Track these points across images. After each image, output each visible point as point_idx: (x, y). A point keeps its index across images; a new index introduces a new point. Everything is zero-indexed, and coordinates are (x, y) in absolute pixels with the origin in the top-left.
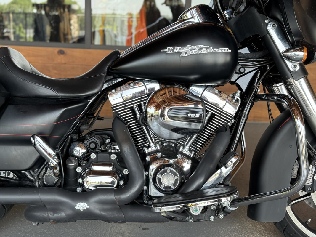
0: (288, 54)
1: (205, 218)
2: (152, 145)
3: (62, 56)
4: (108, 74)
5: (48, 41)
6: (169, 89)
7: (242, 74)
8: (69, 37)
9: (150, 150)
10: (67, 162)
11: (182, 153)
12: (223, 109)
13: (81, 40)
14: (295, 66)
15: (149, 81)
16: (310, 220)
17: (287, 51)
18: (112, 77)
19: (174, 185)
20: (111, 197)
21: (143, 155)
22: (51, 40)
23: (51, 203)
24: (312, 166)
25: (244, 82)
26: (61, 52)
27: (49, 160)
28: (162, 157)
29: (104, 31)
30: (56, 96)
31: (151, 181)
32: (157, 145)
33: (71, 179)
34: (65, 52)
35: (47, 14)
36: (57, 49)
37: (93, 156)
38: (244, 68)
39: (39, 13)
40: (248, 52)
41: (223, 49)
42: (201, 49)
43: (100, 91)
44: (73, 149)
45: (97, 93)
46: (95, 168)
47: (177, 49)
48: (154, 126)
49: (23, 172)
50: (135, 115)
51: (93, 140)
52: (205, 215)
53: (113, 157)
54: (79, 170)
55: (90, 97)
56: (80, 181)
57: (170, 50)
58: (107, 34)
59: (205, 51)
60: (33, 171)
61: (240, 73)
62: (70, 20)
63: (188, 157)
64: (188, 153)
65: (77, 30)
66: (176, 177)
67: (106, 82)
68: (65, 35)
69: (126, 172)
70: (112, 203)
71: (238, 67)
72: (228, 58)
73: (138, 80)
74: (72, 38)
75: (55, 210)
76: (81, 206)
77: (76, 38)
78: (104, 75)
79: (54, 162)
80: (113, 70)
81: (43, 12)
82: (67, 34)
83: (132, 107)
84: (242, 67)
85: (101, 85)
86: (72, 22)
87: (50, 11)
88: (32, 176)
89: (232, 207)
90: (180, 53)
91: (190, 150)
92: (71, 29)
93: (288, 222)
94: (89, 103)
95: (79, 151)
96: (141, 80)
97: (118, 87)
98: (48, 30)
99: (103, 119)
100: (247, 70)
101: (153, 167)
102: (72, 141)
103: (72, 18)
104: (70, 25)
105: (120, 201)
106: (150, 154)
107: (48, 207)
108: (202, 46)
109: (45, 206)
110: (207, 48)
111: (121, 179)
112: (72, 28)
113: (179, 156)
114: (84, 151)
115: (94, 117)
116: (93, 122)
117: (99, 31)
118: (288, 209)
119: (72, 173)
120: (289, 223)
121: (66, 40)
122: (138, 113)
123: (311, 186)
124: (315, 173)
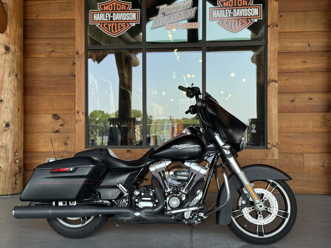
0: (224, 147)
2: (168, 189)
3: (129, 153)
4: (149, 158)
5: (120, 145)
6: (176, 163)
7: (209, 156)
8: (134, 141)
9: (168, 191)
10: (131, 197)
11: (181, 192)
12: (200, 172)
13: (141, 143)
14: (228, 152)
15: (167, 160)
16: (246, 226)
17: (224, 145)
18: (151, 159)
20: (150, 210)
21: (164, 193)
22: (121, 144)
23: (125, 213)
25: (210, 160)
26: (129, 151)
27: (124, 193)
28: (172, 193)
29: (156, 136)
30: (127, 168)
31: (168, 205)
32: (171, 189)
33: (133, 205)
34: (131, 151)
35: (119, 127)
36: (127, 149)
37: (143, 194)
38: (210, 154)
39: (114, 127)
40: (213, 146)
41: (196, 145)
42: (187, 146)
43: (146, 165)
44: (134, 192)
45: (144, 166)
46: (143, 199)
47: (177, 146)
48: (169, 180)
49: (113, 201)
50: (161, 175)
51: (143, 188)
52: (193, 220)
53: (151, 194)
54: (137, 200)
55: (141, 168)
56: (137, 204)
57: (174, 146)
58: (158, 138)
59: (188, 146)
60: (117, 201)
61: (208, 156)
62: (134, 129)
63: (184, 194)
64: (184, 192)
65: (139, 136)
66: (178, 202)
67: (148, 161)
68: (130, 140)
69: (157, 201)
70: (151, 213)
71: (207, 153)
72: (200, 149)
73: (162, 160)
74: (136, 142)
75: (127, 216)
76: (137, 214)
77: (138, 142)
78: (147, 158)
79: (126, 194)
80: (151, 156)
81: (117, 126)
82: (132, 139)
83: (160, 172)
84: (209, 153)
85: (146, 163)
86: (136, 130)
87: (121, 124)
88: (117, 203)
89: (205, 216)
90: (178, 148)
91: (186, 191)
92: (135, 136)
94: (141, 171)
95: (137, 193)
96: (163, 160)
97: (153, 163)
98: (120, 137)
99: (148, 180)
100: (211, 155)
101: (168, 199)
102: (134, 188)
103: (136, 128)
104: (135, 132)
105: (154, 212)
106: (167, 193)
107: (124, 214)
108: (187, 145)
109: (122, 214)
110: (189, 145)
111: (154, 204)
112: (136, 134)
113: (180, 193)
114: (139, 193)
115: (144, 179)
116: (143, 181)
117: (153, 137)
118: (234, 219)
119: (133, 202)
121: (131, 143)
122: (162, 174)
123: (241, 206)
124: (242, 200)
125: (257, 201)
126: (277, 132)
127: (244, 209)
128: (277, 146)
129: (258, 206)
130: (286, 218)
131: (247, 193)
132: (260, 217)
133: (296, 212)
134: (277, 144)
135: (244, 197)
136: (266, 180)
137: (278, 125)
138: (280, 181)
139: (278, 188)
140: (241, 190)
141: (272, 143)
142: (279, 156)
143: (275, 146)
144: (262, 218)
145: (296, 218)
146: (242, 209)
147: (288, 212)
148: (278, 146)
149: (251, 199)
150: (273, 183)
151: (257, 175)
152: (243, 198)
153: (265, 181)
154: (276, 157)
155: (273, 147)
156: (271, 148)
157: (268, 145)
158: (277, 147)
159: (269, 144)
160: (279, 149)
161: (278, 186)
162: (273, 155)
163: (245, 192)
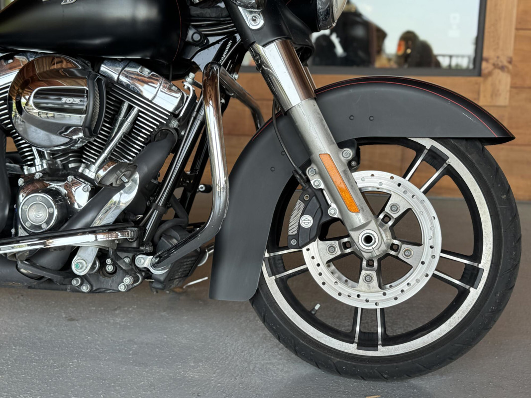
1: (111, 286)
2: (38, 161)
7: (203, 46)
12: (153, 101)
14: (255, 20)
16: (317, 307)
19: (48, 222)
24: (300, 202)
25: (205, 60)
28: (41, 179)
31: (19, 220)
38: (204, 37)
52: (113, 282)
66: (51, 210)
71: (191, 32)
84: (198, 32)
89: (158, 269)
93: (266, 303)
113: (70, 178)
118: (271, 282)
120: (268, 305)
123: (296, 237)
124: (303, 214)
125: (358, 218)
126: (513, 27)
127: (310, 246)
128: (507, 67)
129: (358, 238)
130: (472, 289)
131: (322, 186)
132: (368, 280)
133: (516, 267)
134: (510, 62)
135: (310, 200)
136: (405, 138)
137: (518, 6)
138: (464, 142)
139: (451, 172)
140: (300, 175)
141: (495, 59)
142: (511, 97)
143: (502, 68)
144: (375, 282)
145: (512, 288)
146: (300, 247)
147: (480, 266)
148: (510, 67)
149: (334, 211)
150: (432, 151)
151: (371, 118)
152: (307, 203)
153: (404, 142)
154: (503, 99)
155: (497, 71)
156: (490, 74)
157: (484, 65)
158: (509, 72)
159: (487, 60)
160: (514, 75)
161: (454, 161)
162: (495, 94)
163: (316, 182)
